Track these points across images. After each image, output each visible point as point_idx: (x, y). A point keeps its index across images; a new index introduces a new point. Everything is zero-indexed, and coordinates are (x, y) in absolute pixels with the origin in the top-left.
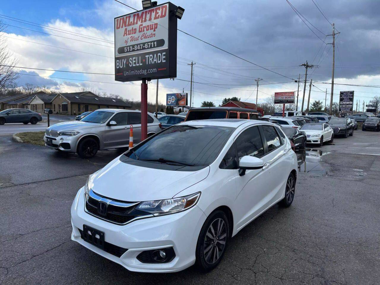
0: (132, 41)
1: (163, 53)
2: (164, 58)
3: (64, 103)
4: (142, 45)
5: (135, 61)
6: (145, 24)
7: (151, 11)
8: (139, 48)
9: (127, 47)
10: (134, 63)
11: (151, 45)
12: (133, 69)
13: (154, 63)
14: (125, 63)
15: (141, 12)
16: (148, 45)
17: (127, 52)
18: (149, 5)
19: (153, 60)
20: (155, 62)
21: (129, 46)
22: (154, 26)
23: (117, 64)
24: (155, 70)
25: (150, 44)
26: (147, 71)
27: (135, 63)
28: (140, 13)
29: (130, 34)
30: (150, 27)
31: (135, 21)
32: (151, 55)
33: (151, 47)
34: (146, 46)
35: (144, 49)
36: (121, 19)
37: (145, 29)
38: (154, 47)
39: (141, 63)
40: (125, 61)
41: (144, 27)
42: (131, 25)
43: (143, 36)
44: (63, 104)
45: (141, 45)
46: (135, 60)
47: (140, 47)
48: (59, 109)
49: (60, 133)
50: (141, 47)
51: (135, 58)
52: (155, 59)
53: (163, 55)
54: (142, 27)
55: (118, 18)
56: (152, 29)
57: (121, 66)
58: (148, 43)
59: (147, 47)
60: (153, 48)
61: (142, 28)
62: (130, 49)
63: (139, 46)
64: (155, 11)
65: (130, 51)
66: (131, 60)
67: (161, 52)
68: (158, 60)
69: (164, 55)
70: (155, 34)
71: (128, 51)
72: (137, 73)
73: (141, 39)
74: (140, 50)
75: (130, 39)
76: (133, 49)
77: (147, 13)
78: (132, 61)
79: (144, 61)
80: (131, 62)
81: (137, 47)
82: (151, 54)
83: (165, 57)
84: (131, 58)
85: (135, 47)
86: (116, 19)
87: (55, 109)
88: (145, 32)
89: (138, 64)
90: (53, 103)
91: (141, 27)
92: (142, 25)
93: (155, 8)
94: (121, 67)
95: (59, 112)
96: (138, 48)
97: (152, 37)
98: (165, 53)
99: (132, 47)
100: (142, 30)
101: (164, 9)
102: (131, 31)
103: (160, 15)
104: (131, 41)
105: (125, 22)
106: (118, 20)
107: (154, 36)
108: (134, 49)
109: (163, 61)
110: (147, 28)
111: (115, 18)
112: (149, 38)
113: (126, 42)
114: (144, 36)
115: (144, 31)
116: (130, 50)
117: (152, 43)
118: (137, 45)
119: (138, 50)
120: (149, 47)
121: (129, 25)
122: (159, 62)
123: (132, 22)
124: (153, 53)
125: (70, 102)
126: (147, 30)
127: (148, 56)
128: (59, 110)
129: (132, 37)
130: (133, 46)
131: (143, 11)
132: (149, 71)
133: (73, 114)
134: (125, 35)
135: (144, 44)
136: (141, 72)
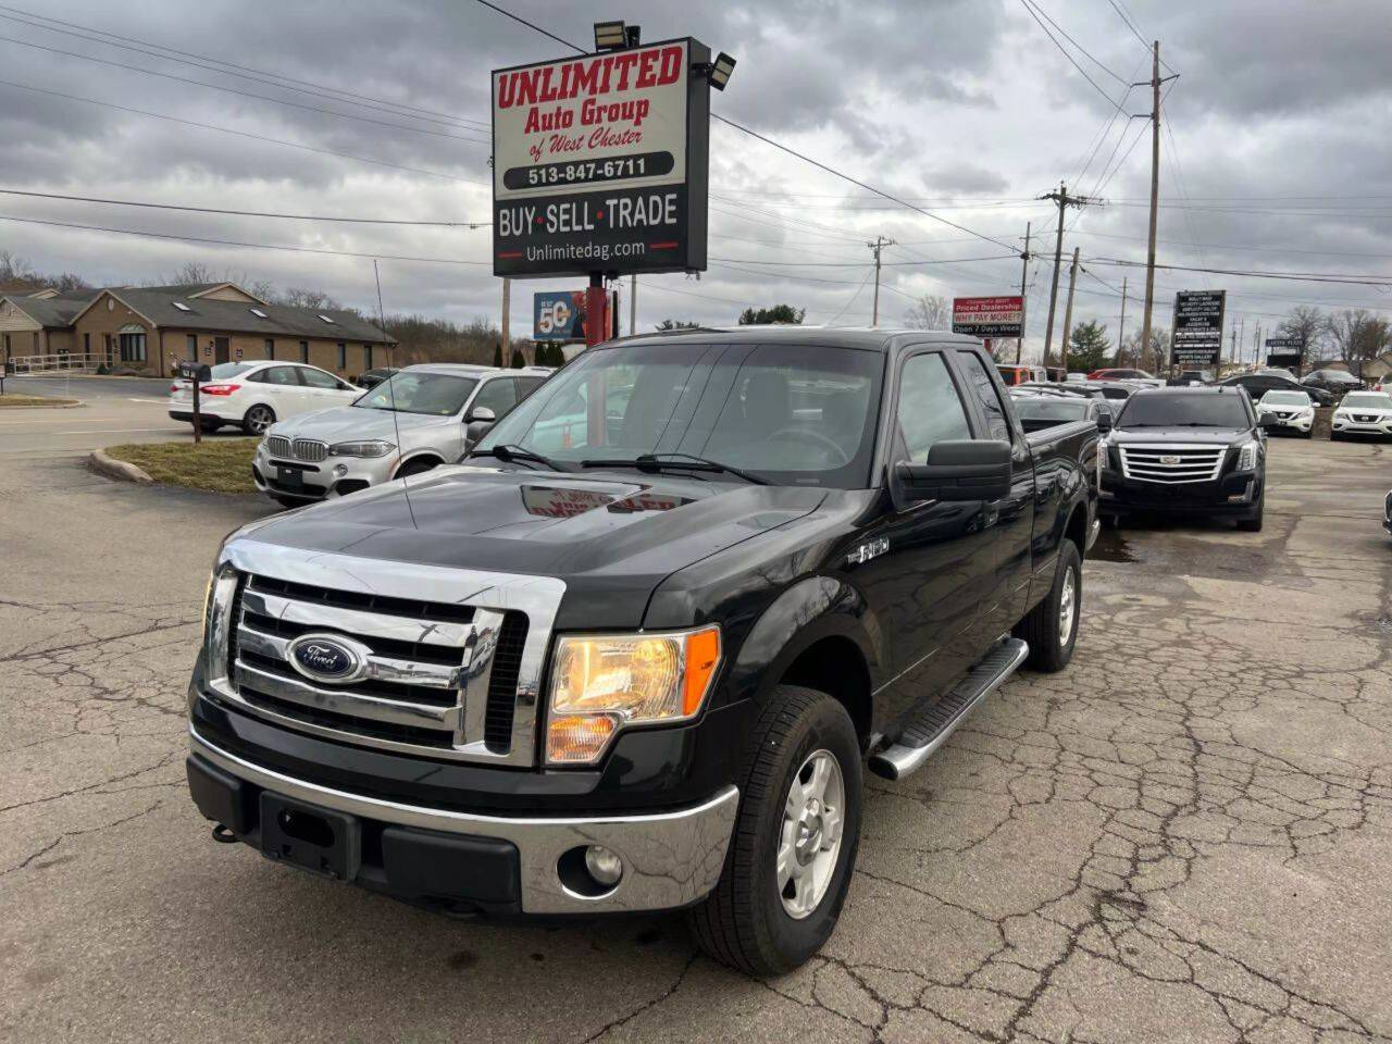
0: (558, 150)
1: (668, 197)
2: (670, 212)
3: (130, 330)
4: (593, 166)
5: (567, 217)
6: (603, 100)
7: (625, 61)
8: (583, 176)
9: (539, 168)
10: (564, 221)
11: (626, 167)
12: (561, 239)
13: (635, 224)
14: (530, 219)
15: (591, 60)
16: (616, 167)
17: (539, 184)
18: (619, 39)
19: (632, 214)
20: (640, 221)
21: (548, 167)
22: (635, 108)
23: (502, 222)
24: (641, 248)
25: (621, 163)
26: (611, 250)
27: (567, 223)
28: (587, 64)
29: (550, 128)
30: (621, 109)
31: (569, 88)
32: (628, 201)
33: (625, 175)
34: (608, 169)
35: (603, 178)
36: (514, 77)
37: (605, 116)
38: (637, 174)
39: (589, 223)
40: (530, 213)
41: (600, 109)
42: (552, 97)
43: (595, 136)
44: (123, 331)
45: (588, 166)
46: (566, 211)
47: (587, 170)
48: (109, 351)
49: (331, 449)
50: (592, 171)
51: (567, 206)
52: (640, 212)
53: (667, 203)
54: (595, 107)
55: (506, 73)
56: (630, 116)
57: (517, 228)
58: (613, 159)
59: (612, 173)
60: (633, 176)
61: (592, 112)
62: (548, 175)
63: (582, 167)
64: (639, 62)
65: (549, 183)
66: (552, 211)
67: (662, 191)
68: (651, 217)
69: (671, 202)
70: (638, 134)
71: (544, 180)
72: (575, 254)
73: (590, 146)
74: (587, 180)
75: (548, 145)
76: (562, 175)
77: (613, 66)
78: (558, 216)
79: (600, 216)
80: (550, 217)
81: (575, 172)
82: (624, 197)
83: (673, 208)
84: (553, 207)
85: (568, 169)
86: (497, 76)
87: (88, 350)
88: (605, 124)
89: (577, 224)
90: (78, 326)
91: (589, 107)
92: (593, 102)
93: (639, 51)
94: (517, 233)
95: (109, 365)
96: (578, 175)
97: (629, 142)
98: (674, 196)
99: (555, 170)
100: (592, 117)
101: (672, 57)
102: (554, 119)
103: (658, 76)
104: (552, 150)
105: (529, 88)
106: (503, 79)
107: (637, 141)
108: (565, 178)
109: (669, 221)
110: (610, 113)
111: (493, 72)
112: (617, 143)
113: (536, 151)
114: (600, 138)
115: (599, 120)
116: (551, 179)
117: (631, 163)
118: (576, 164)
119: (577, 180)
120: (619, 173)
121: (545, 97)
122: (653, 222)
123: (559, 91)
124: (633, 194)
125: (154, 326)
126: (611, 119)
127: (615, 201)
128: (109, 358)
129: (556, 136)
130: (561, 167)
131: (598, 58)
132: (619, 250)
133: (167, 371)
134: (532, 128)
135: (600, 163)
136: (588, 253)
